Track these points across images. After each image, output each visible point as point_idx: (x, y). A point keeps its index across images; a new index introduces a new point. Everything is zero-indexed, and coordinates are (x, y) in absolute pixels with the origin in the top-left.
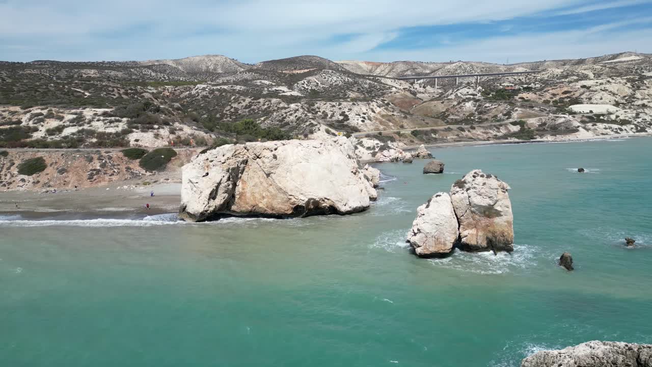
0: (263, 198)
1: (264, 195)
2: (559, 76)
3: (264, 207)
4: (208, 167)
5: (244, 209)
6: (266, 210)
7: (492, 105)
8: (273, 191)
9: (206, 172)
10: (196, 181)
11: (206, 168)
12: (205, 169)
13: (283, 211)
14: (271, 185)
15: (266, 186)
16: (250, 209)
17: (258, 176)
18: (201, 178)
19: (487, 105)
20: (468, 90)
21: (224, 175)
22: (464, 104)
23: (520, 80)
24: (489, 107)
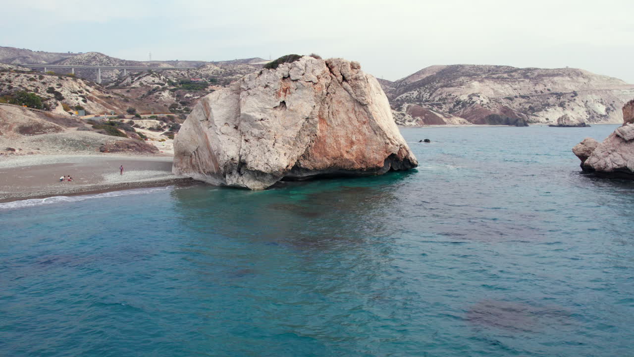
0: (352, 143)
1: (354, 139)
2: (223, 72)
3: (353, 159)
4: (285, 91)
5: (319, 164)
6: (353, 164)
7: (194, 96)
8: (367, 133)
9: (282, 99)
10: (260, 117)
11: (281, 92)
12: (280, 95)
13: (375, 163)
14: (364, 123)
15: (357, 124)
16: (329, 163)
17: (345, 110)
18: (271, 111)
19: (188, 95)
20: (153, 79)
21: (315, 104)
22: (160, 93)
23: (182, 74)
24: (190, 97)
